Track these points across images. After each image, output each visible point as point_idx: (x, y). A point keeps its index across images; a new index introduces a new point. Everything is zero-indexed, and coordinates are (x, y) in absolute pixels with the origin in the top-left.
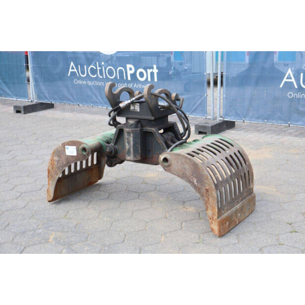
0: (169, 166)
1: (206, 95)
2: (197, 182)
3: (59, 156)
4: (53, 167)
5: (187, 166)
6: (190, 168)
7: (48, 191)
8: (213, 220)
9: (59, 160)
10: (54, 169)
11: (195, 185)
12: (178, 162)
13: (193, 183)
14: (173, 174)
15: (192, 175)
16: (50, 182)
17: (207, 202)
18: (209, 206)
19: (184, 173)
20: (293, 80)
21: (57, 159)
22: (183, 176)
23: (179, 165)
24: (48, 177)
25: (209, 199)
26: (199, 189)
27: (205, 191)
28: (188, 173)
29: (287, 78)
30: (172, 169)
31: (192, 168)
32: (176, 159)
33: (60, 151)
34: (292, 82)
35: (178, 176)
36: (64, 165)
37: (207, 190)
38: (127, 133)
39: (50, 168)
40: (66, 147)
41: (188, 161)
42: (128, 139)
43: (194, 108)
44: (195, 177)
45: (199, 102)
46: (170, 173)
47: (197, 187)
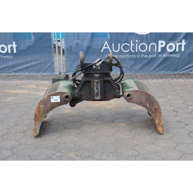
0: (131, 98)
1: (53, 60)
2: (149, 105)
3: (45, 104)
4: (39, 112)
5: (143, 97)
6: (145, 98)
7: (35, 130)
8: (159, 125)
9: (45, 107)
10: (40, 114)
11: (148, 107)
12: (137, 96)
13: (147, 106)
14: (133, 103)
15: (146, 102)
16: (36, 123)
17: (155, 116)
18: (157, 118)
19: (141, 101)
20: (108, 47)
21: (43, 106)
22: (140, 103)
23: (137, 97)
24: (35, 120)
25: (157, 114)
26: (150, 109)
27: (154, 110)
28: (143, 101)
29: (105, 47)
30: (133, 100)
31: (146, 97)
32: (135, 94)
33: (46, 101)
34: (108, 49)
35: (137, 104)
36: (48, 110)
37: (156, 109)
38: (96, 82)
39: (36, 113)
40: (51, 97)
41: (143, 94)
42: (96, 86)
43: (45, 68)
44: (148, 103)
45: (49, 65)
46: (131, 102)
47: (149, 108)
